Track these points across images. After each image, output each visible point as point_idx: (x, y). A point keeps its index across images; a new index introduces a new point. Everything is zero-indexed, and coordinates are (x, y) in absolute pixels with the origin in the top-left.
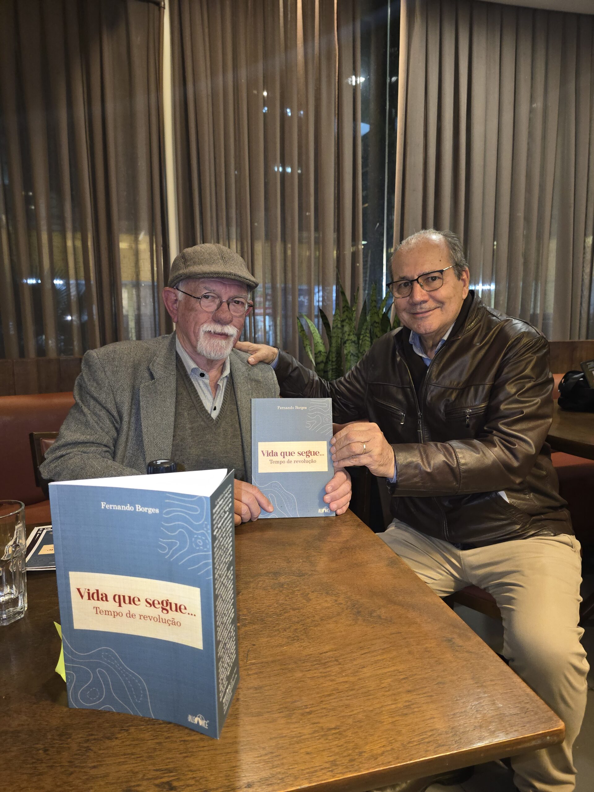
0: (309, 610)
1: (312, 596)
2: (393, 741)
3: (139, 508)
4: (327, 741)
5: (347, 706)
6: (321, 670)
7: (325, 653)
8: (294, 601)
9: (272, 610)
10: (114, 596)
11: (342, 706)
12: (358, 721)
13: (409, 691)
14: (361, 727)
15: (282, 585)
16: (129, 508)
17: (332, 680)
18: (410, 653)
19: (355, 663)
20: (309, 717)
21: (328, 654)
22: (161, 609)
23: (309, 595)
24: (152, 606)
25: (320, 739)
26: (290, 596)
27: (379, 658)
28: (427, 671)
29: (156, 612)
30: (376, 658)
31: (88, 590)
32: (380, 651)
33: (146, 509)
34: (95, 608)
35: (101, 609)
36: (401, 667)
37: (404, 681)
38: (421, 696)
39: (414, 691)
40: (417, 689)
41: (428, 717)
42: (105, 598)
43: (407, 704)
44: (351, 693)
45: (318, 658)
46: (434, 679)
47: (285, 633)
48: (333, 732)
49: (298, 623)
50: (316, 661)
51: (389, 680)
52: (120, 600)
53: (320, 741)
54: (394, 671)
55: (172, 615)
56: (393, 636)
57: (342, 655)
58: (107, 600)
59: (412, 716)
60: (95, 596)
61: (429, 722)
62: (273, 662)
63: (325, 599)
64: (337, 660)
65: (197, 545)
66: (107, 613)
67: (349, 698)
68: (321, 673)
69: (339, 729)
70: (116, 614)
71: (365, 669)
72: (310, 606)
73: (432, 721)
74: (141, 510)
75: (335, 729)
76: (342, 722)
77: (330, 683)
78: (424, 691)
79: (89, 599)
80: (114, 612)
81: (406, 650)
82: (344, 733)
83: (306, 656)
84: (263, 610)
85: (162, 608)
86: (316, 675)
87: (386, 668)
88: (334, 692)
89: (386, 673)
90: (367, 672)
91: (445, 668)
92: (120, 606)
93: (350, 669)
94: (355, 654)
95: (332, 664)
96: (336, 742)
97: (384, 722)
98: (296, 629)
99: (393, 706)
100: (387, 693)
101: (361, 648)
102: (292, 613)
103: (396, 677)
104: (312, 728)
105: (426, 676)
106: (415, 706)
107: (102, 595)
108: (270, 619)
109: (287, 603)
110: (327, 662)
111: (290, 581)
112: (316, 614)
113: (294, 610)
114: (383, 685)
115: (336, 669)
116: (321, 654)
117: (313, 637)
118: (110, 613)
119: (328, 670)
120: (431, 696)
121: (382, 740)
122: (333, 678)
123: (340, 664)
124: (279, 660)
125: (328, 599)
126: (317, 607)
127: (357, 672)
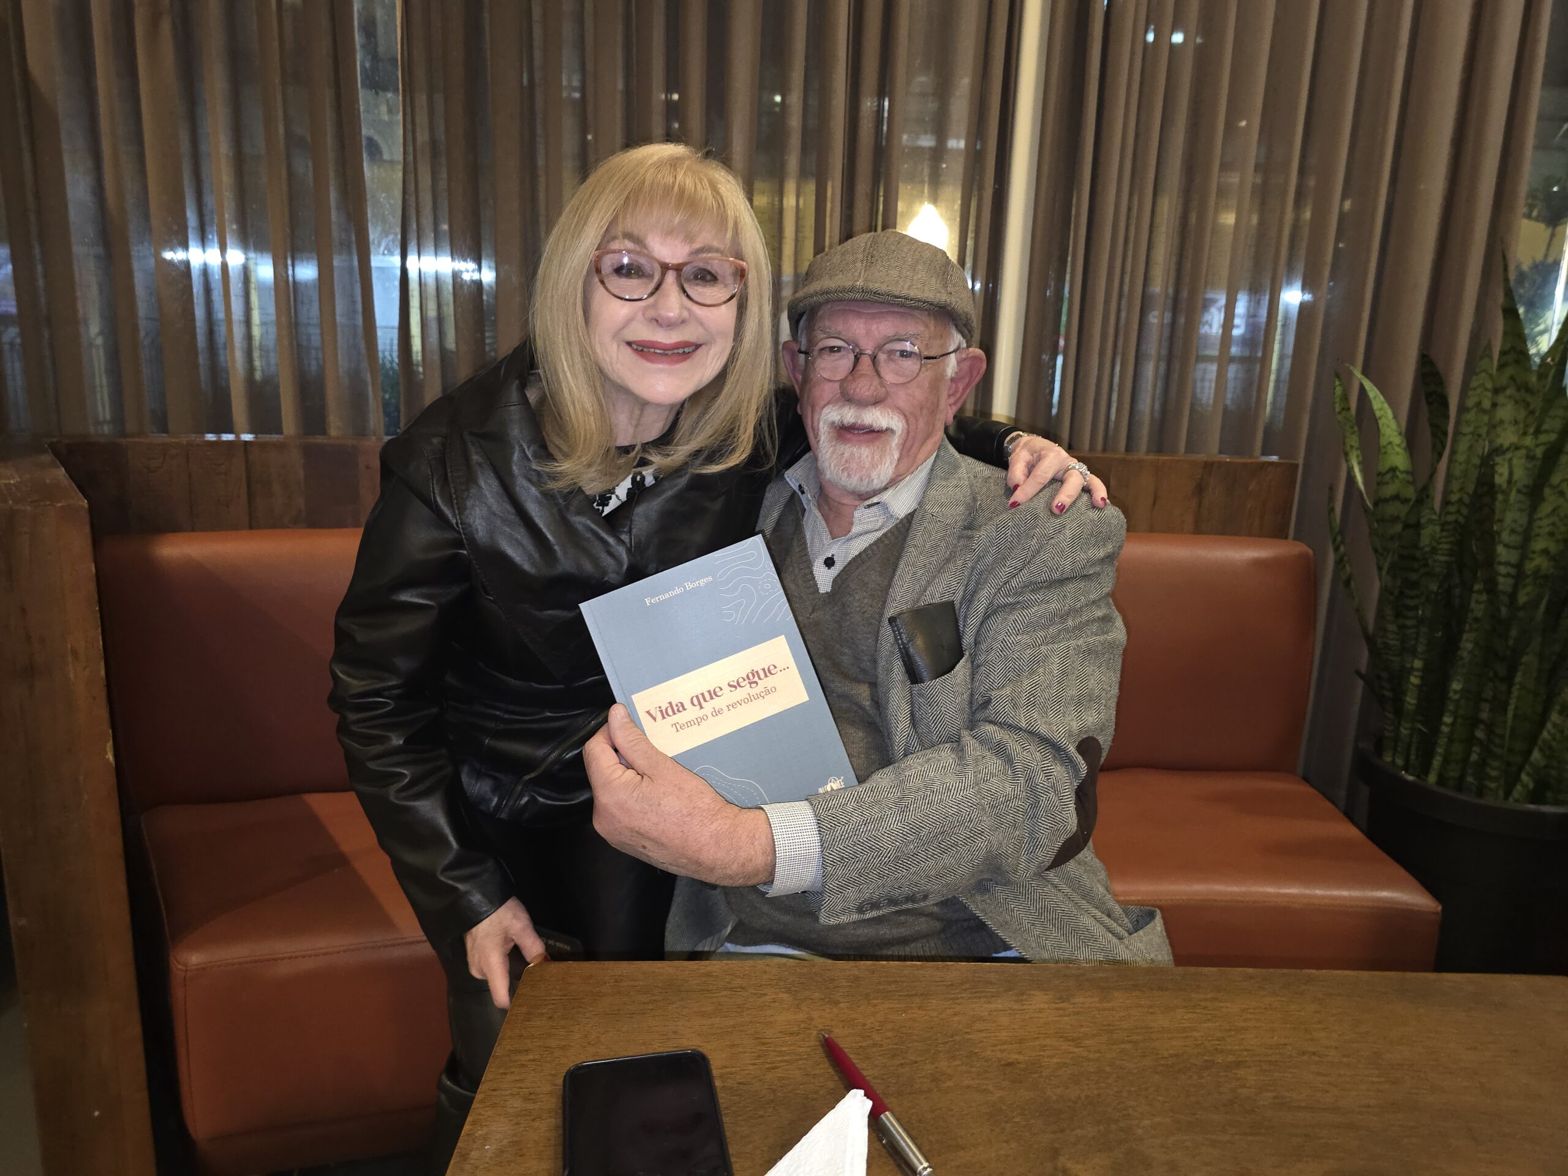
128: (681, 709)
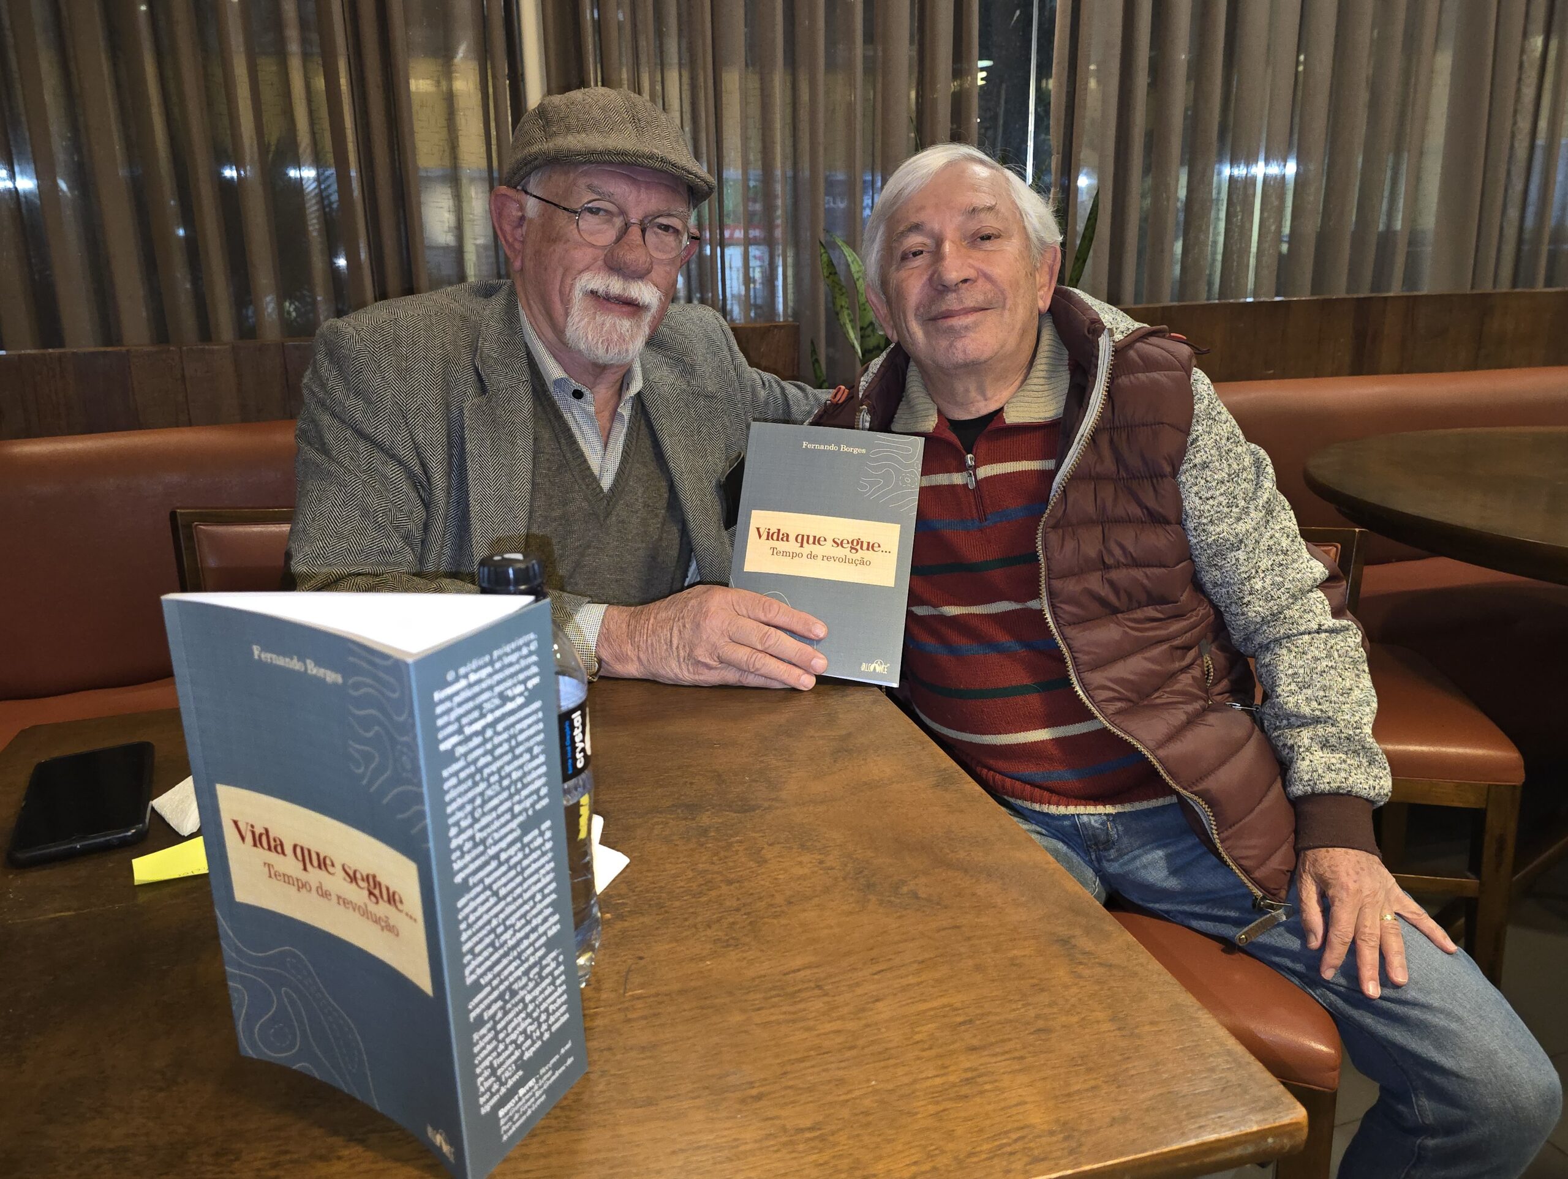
0: (762, 883)
1: (768, 853)
2: (937, 1152)
4: (794, 1155)
5: (841, 1082)
6: (784, 1009)
7: (794, 971)
8: (731, 864)
9: (682, 884)
11: (829, 1082)
12: (862, 1113)
13: (973, 1049)
14: (868, 1124)
15: (705, 832)
17: (808, 1029)
18: (978, 968)
19: (859, 991)
20: (757, 1105)
21: (802, 974)
23: (764, 851)
25: (778, 1151)
26: (722, 854)
27: (912, 980)
28: (1014, 1006)
30: (904, 982)
32: (916, 966)
34: (267, 865)
35: (275, 867)
36: (957, 1000)
37: (963, 1028)
38: (999, 1058)
39: (983, 1048)
40: (992, 1044)
41: (1014, 1102)
42: (280, 847)
43: (969, 1075)
44: (848, 1054)
45: (778, 984)
46: (1028, 1023)
47: (709, 932)
48: (808, 1135)
49: (738, 910)
50: (774, 988)
51: (931, 1026)
53: (779, 1155)
54: (944, 1006)
56: (943, 933)
57: (830, 976)
58: (283, 852)
59: (978, 1100)
61: (1014, 1111)
62: (681, 992)
63: (799, 859)
64: (819, 987)
66: (287, 878)
67: (843, 1064)
68: (785, 1013)
69: (819, 1129)
70: (301, 885)
71: (879, 1005)
72: (763, 873)
73: (1021, 1109)
75: (811, 1129)
76: (828, 1116)
77: (806, 1035)
78: (1006, 1048)
79: (255, 844)
80: (297, 880)
81: (970, 962)
82: (831, 1138)
83: (753, 979)
84: (662, 884)
86: (773, 1018)
87: (925, 1001)
88: (812, 1053)
89: (925, 1012)
90: (884, 1010)
91: (1053, 999)
92: (305, 868)
93: (848, 1004)
94: (860, 974)
95: (809, 994)
96: (814, 1157)
97: (917, 1113)
98: (733, 923)
99: (938, 1081)
100: (924, 1054)
101: (873, 961)
102: (725, 889)
103: (946, 1020)
104: (761, 1129)
105: (1012, 1016)
106: (985, 1079)
107: (275, 840)
108: (677, 904)
109: (716, 868)
110: (799, 991)
111: (722, 823)
112: (776, 891)
113: (730, 882)
114: (917, 1037)
115: (818, 1005)
116: (785, 974)
117: (769, 939)
118: (291, 879)
119: (801, 1006)
120: (1022, 1058)
121: (913, 1151)
122: (811, 1023)
123: (826, 995)
124: (695, 989)
125: (806, 858)
126: (780, 877)
127: (863, 1010)
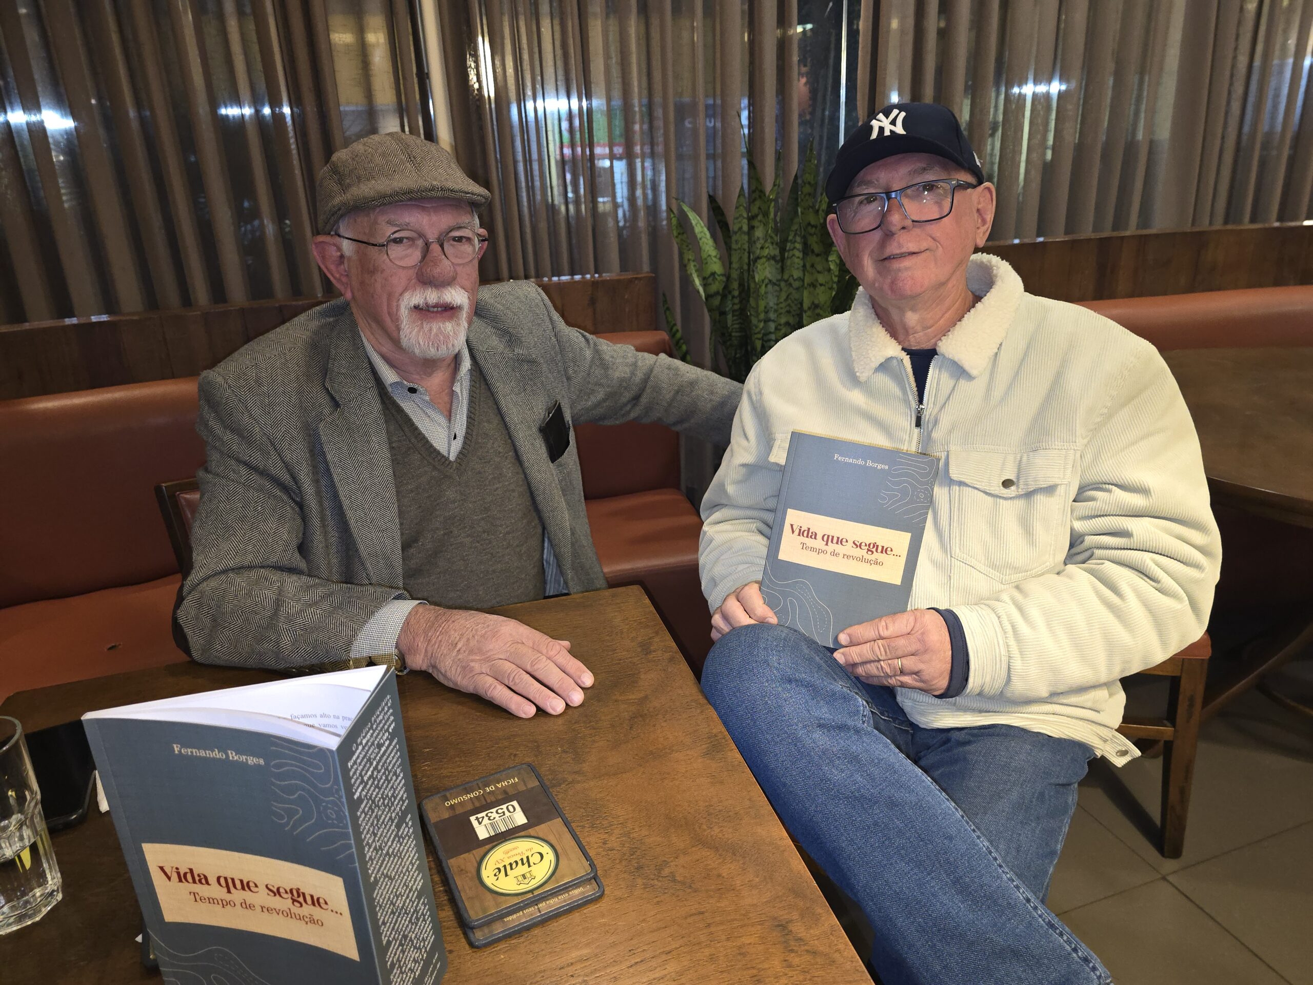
3: (233, 756)
10: (218, 879)
16: (216, 754)
22: (291, 901)
24: (277, 895)
29: (285, 903)
31: (177, 869)
33: (244, 757)
34: (192, 894)
35: (200, 895)
42: (206, 881)
52: (228, 884)
55: (307, 910)
58: (207, 883)
60: (189, 877)
65: (328, 818)
66: (211, 901)
70: (224, 904)
74: (236, 758)
79: (180, 881)
80: (222, 901)
85: (292, 899)
92: (229, 891)
107: (199, 875)
118: (215, 901)
128: (203, 881)
